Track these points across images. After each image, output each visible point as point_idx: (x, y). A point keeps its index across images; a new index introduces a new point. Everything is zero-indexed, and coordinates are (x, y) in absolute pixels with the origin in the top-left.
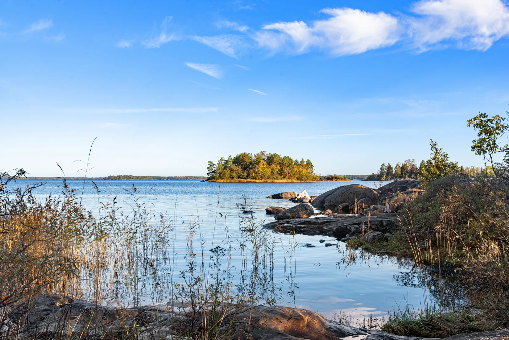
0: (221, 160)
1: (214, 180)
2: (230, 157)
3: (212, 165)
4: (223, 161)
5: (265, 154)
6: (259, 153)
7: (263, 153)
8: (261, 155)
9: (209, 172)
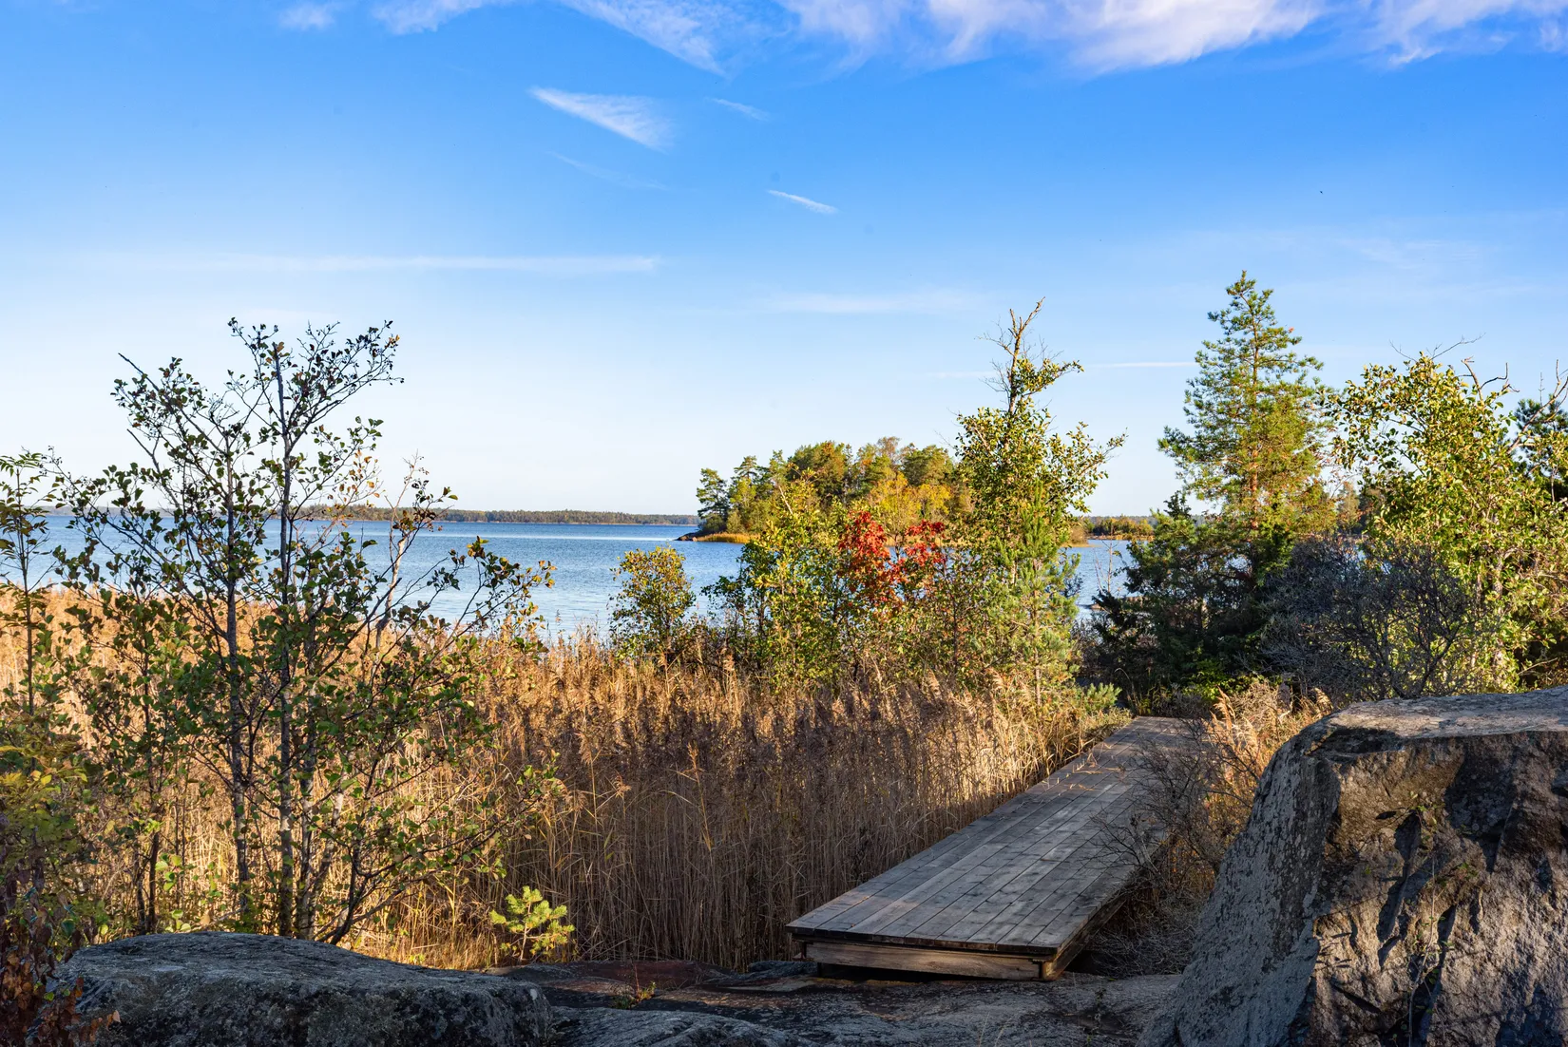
0: (744, 464)
1: (725, 535)
2: (778, 455)
3: (714, 483)
4: (752, 470)
5: (898, 448)
6: (874, 442)
7: (888, 444)
8: (883, 451)
9: (703, 506)
